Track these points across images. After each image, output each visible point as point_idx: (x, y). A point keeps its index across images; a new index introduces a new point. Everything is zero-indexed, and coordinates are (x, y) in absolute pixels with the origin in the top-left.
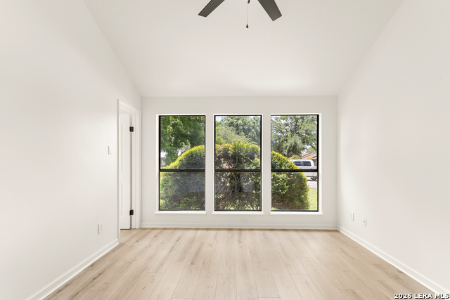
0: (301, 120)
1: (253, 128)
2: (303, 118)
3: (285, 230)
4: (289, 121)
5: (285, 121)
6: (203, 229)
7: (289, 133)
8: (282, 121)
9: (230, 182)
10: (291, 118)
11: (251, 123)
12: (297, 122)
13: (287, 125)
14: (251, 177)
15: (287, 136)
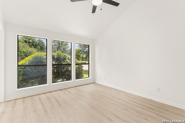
0: (61, 44)
1: (38, 45)
2: (62, 43)
3: (81, 86)
4: (56, 44)
5: (54, 44)
6: (48, 93)
7: (56, 49)
8: (53, 43)
9: (56, 70)
10: (57, 42)
11: (37, 42)
12: (59, 44)
13: (55, 45)
14: (65, 67)
15: (55, 50)
